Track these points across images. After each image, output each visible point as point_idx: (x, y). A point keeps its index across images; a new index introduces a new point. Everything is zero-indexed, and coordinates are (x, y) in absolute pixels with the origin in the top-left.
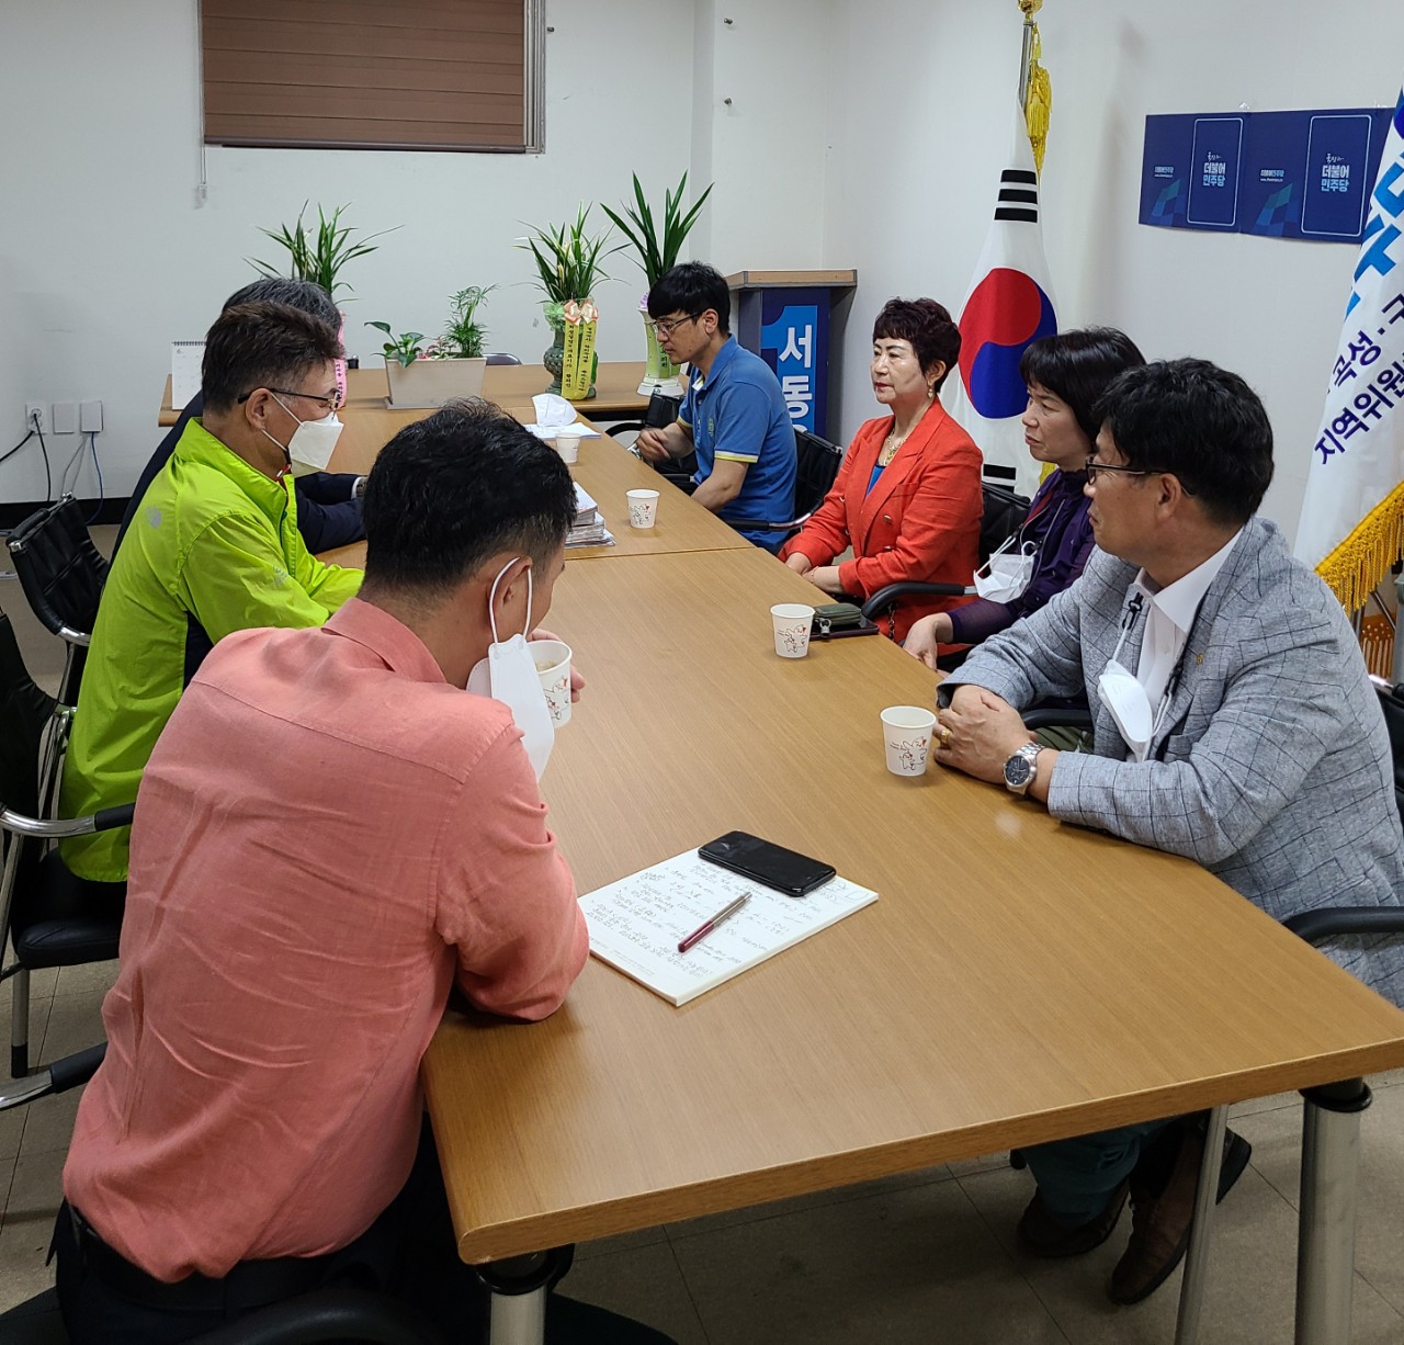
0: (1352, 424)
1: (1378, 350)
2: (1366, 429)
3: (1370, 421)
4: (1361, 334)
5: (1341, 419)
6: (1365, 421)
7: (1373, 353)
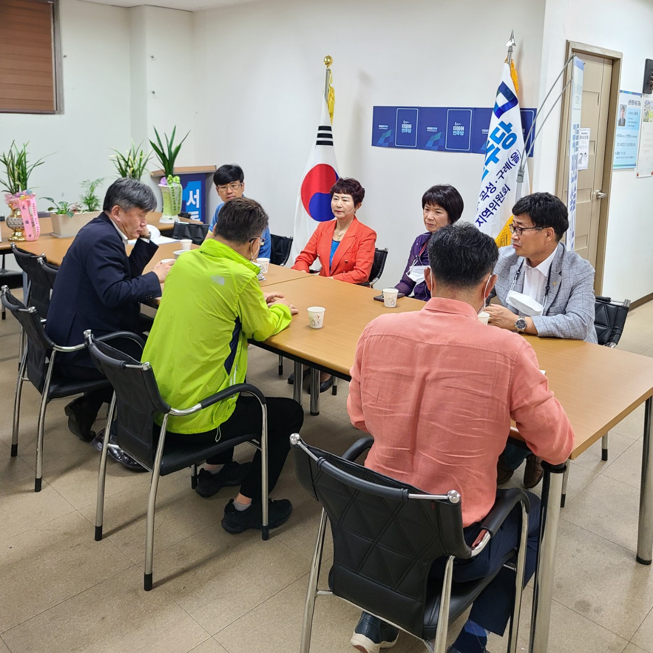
0: (489, 213)
2: (493, 214)
3: (494, 211)
4: (490, 183)
5: (485, 211)
6: (492, 211)
7: (494, 189)
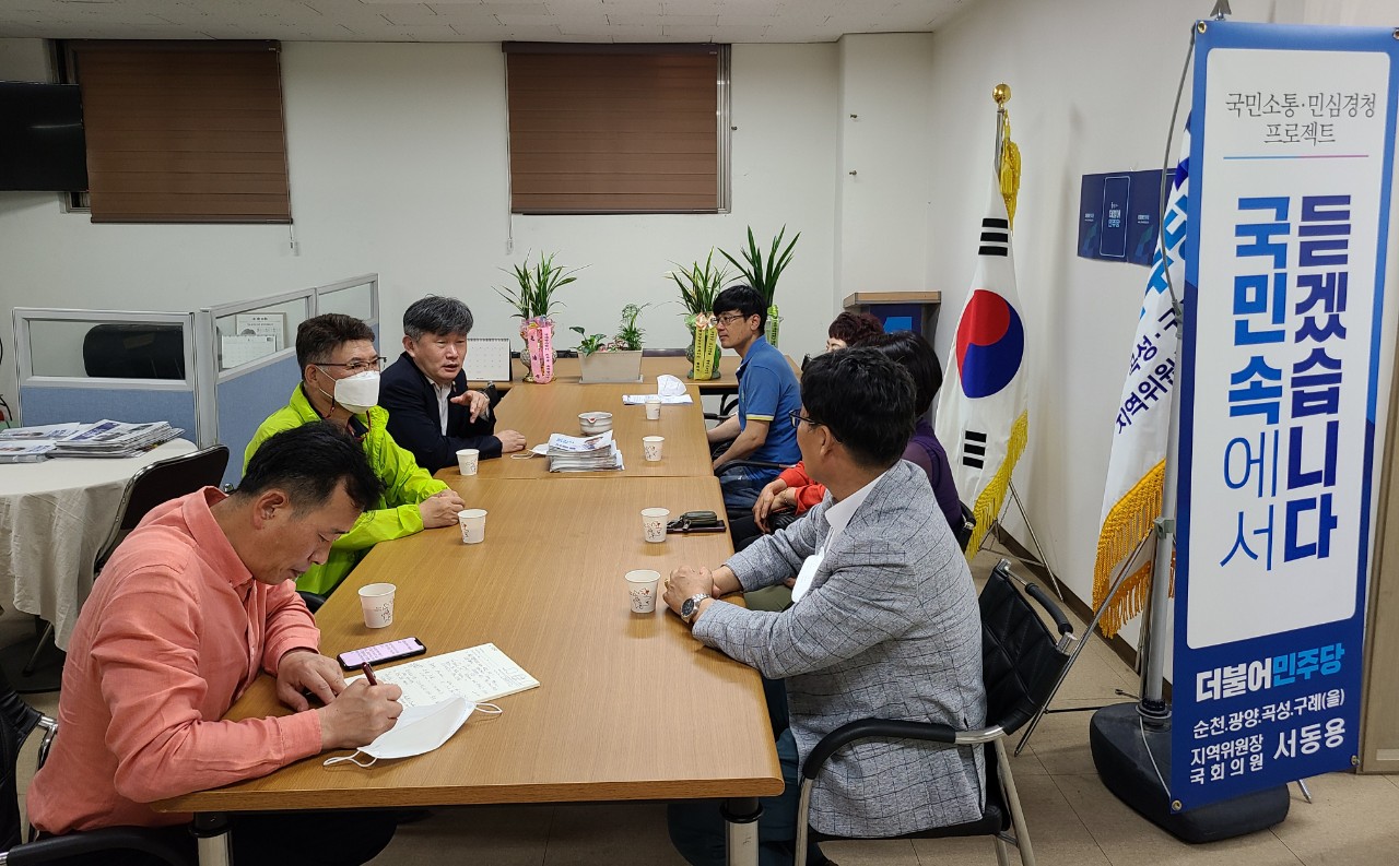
0: (1137, 404)
1: (1155, 349)
2: (1146, 408)
3: (1150, 402)
4: (1145, 337)
5: (1131, 400)
6: (1146, 402)
7: (1152, 352)
